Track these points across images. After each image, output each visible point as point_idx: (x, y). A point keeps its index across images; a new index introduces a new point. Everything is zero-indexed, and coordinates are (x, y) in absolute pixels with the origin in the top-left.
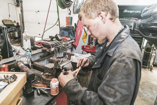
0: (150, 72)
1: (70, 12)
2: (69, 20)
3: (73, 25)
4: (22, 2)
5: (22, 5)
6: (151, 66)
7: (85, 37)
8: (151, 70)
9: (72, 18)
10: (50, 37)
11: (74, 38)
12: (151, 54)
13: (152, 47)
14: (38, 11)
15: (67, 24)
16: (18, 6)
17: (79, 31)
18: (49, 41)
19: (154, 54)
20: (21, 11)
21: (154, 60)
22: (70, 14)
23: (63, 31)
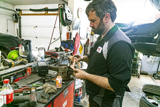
0: (138, 79)
1: (70, 29)
2: (69, 35)
3: (72, 39)
4: (21, 18)
5: (20, 21)
6: (138, 74)
7: (81, 49)
8: (139, 77)
9: (71, 33)
10: (56, 48)
11: (73, 50)
12: (137, 63)
13: (138, 58)
14: (36, 27)
15: (67, 38)
16: (16, 21)
17: (77, 44)
18: (55, 51)
19: (140, 64)
20: (19, 26)
21: (141, 68)
22: (69, 30)
23: (64, 44)
